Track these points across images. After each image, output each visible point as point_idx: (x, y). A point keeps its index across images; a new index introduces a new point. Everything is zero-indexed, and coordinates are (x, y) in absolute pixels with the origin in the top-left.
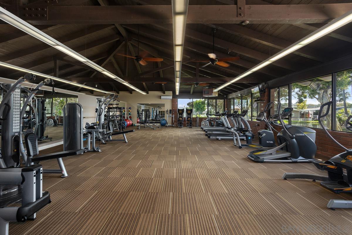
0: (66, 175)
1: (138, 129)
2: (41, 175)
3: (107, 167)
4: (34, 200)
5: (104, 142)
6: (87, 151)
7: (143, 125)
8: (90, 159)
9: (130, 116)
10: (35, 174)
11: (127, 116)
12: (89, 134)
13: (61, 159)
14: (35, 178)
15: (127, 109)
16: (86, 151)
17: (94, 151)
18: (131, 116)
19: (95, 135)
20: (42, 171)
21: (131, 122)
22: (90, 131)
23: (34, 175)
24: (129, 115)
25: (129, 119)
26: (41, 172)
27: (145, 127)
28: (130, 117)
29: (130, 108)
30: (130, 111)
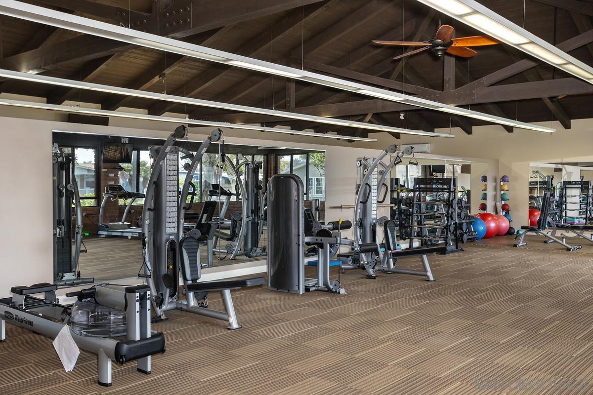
0: (235, 325)
1: (515, 246)
2: (149, 302)
3: (321, 326)
4: (138, 338)
5: (372, 273)
6: (316, 290)
7: (534, 234)
8: (305, 305)
9: (503, 202)
10: (139, 298)
11: (493, 203)
12: (320, 249)
13: (227, 293)
14: (138, 304)
15: (495, 180)
16: (312, 289)
17: (329, 291)
18: (507, 202)
19: (330, 252)
20: (150, 297)
21: (505, 224)
22: (319, 241)
23: (137, 299)
24: (503, 199)
25: (502, 213)
26: (148, 297)
27: (545, 242)
28: (505, 208)
29: (504, 179)
30: (506, 188)
